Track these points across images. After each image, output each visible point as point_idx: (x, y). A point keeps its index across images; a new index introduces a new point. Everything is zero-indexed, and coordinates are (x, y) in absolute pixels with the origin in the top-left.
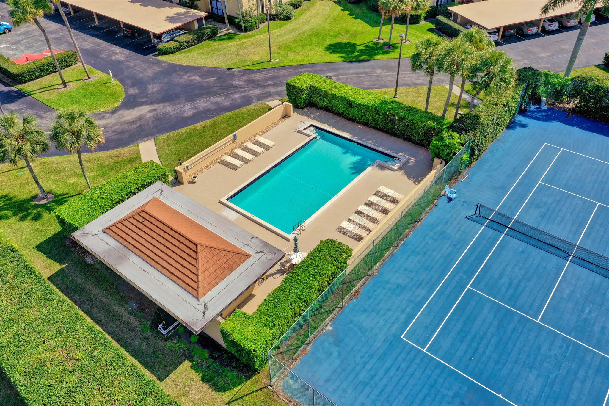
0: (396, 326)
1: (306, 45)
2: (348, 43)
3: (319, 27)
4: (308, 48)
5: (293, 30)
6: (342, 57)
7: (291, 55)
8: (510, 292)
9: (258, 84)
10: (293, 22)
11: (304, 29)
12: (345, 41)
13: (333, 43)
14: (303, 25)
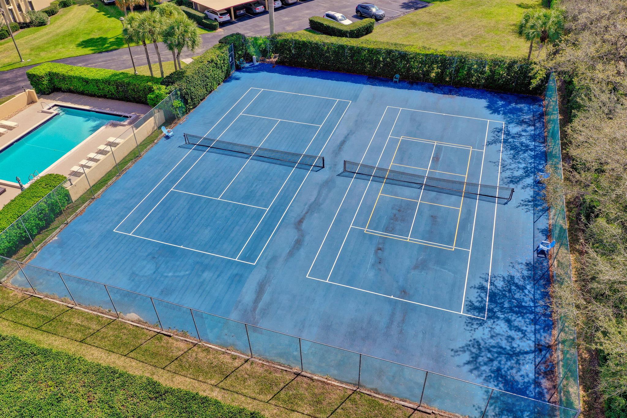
0: (111, 225)
1: (59, 44)
2: (100, 38)
3: (74, 28)
4: (61, 46)
5: (47, 34)
6: (93, 50)
7: (43, 54)
8: (202, 186)
9: (8, 82)
10: (48, 27)
11: (58, 31)
12: (98, 37)
13: (85, 39)
14: (58, 29)
